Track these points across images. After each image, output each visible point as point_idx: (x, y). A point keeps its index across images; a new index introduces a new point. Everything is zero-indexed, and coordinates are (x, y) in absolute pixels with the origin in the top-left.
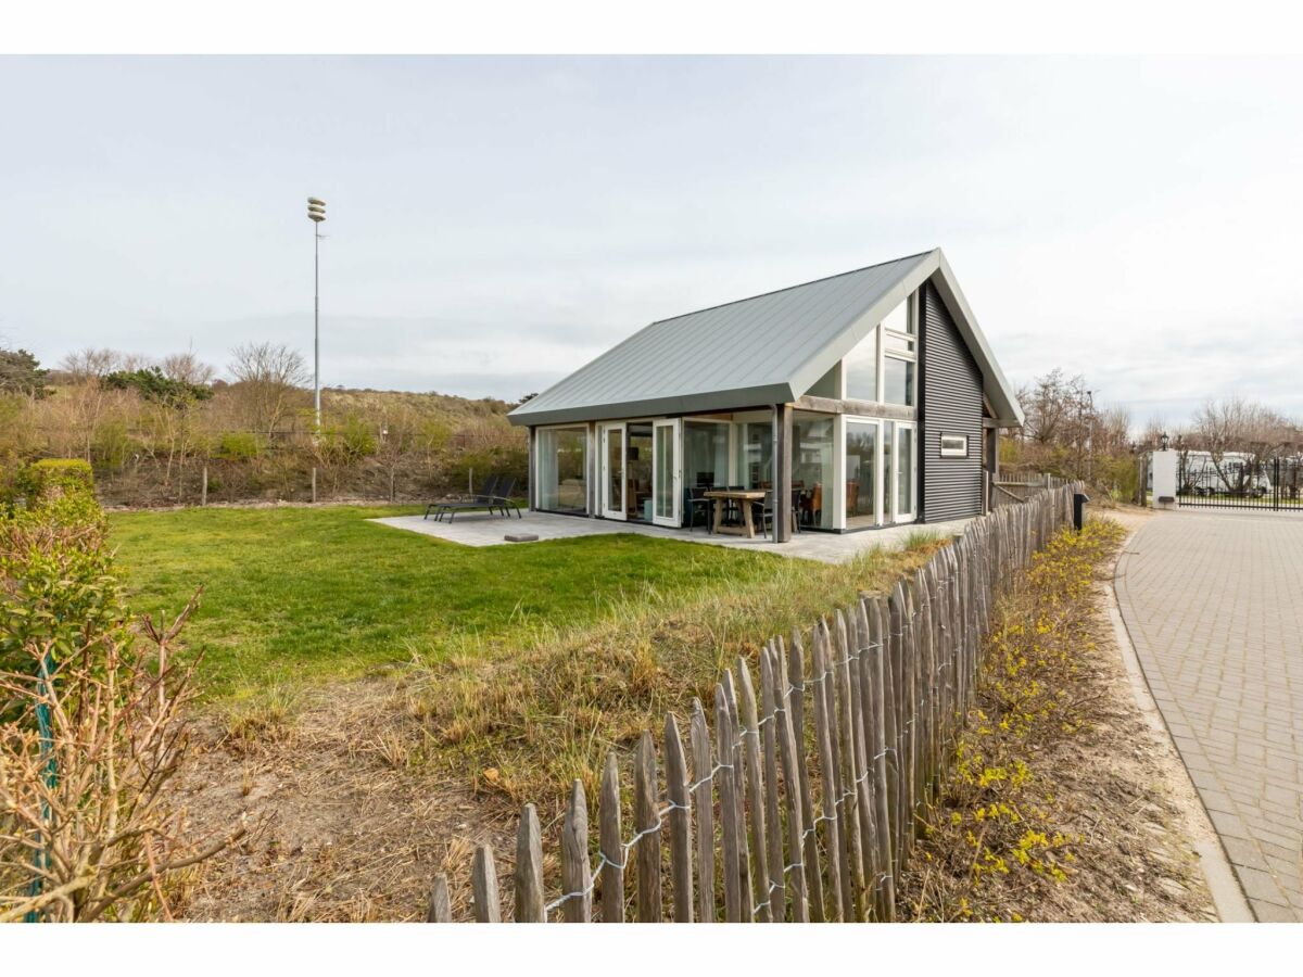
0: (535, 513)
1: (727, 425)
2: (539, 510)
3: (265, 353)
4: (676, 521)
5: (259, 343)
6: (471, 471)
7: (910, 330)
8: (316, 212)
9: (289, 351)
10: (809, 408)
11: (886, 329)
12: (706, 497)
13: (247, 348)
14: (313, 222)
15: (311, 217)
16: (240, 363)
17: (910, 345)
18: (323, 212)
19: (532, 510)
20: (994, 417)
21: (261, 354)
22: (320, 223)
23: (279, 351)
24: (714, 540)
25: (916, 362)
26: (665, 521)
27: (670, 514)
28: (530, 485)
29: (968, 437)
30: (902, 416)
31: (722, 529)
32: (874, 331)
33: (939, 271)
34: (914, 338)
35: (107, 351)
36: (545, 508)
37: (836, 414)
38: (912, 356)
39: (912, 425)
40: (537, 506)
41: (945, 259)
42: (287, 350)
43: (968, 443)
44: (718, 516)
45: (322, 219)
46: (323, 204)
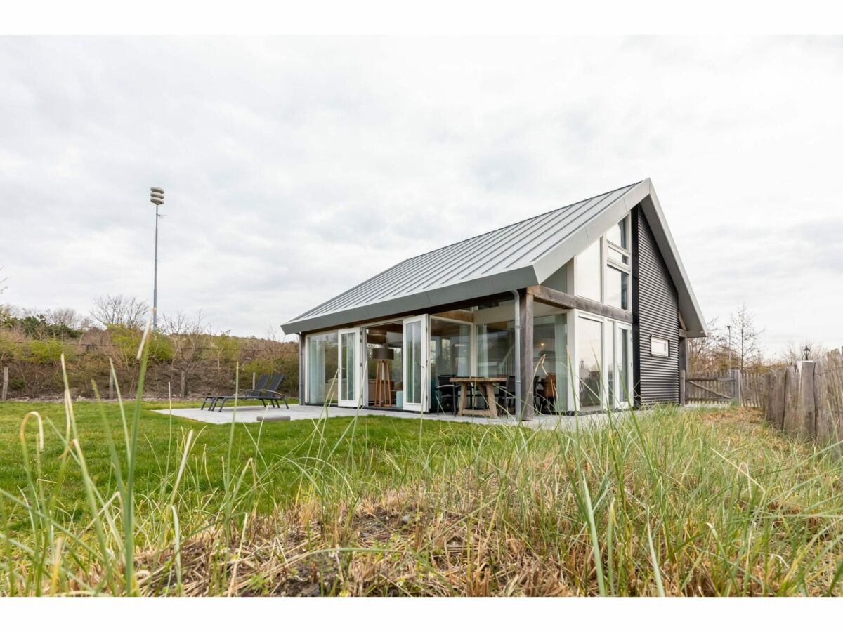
0: (305, 406)
1: (469, 326)
2: (308, 404)
3: (120, 303)
4: (424, 406)
5: (114, 295)
6: (254, 374)
7: (624, 245)
8: (157, 197)
9: (138, 301)
10: (547, 298)
11: (608, 242)
12: (451, 383)
13: (106, 300)
14: (154, 205)
15: (153, 201)
16: (100, 309)
17: (625, 259)
18: (162, 198)
19: (302, 404)
20: (685, 328)
21: (116, 303)
22: (160, 206)
23: (131, 301)
24: (460, 419)
25: (630, 273)
26: (414, 407)
27: (418, 400)
28: (300, 384)
29: (669, 341)
30: (620, 318)
31: (466, 412)
32: (597, 242)
33: (648, 198)
34: (628, 253)
35: (9, 305)
36: (312, 402)
37: (569, 308)
38: (628, 268)
39: (629, 328)
40: (306, 401)
41: (653, 188)
42: (136, 301)
43: (669, 346)
44: (462, 402)
45: (161, 203)
46: (162, 192)
